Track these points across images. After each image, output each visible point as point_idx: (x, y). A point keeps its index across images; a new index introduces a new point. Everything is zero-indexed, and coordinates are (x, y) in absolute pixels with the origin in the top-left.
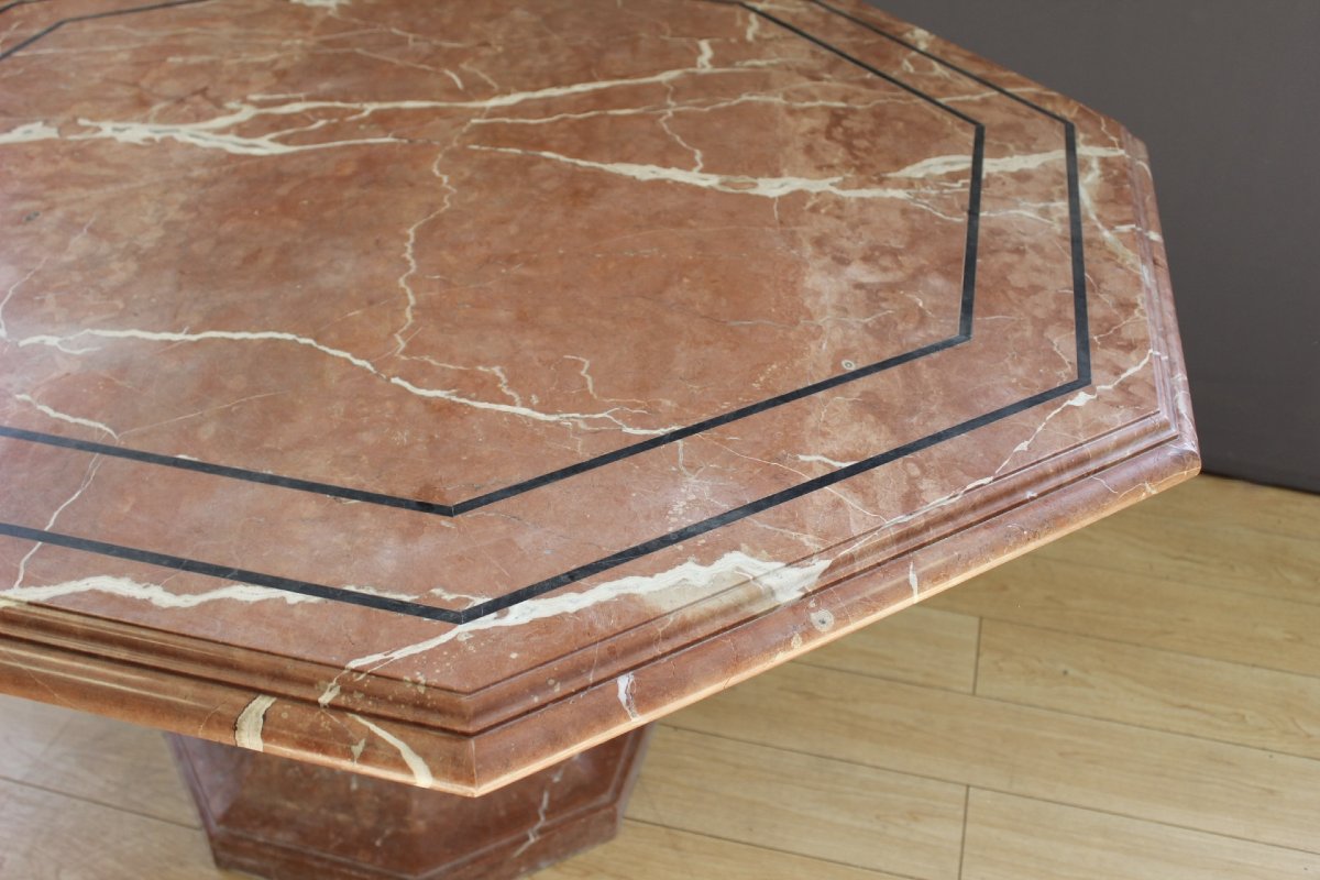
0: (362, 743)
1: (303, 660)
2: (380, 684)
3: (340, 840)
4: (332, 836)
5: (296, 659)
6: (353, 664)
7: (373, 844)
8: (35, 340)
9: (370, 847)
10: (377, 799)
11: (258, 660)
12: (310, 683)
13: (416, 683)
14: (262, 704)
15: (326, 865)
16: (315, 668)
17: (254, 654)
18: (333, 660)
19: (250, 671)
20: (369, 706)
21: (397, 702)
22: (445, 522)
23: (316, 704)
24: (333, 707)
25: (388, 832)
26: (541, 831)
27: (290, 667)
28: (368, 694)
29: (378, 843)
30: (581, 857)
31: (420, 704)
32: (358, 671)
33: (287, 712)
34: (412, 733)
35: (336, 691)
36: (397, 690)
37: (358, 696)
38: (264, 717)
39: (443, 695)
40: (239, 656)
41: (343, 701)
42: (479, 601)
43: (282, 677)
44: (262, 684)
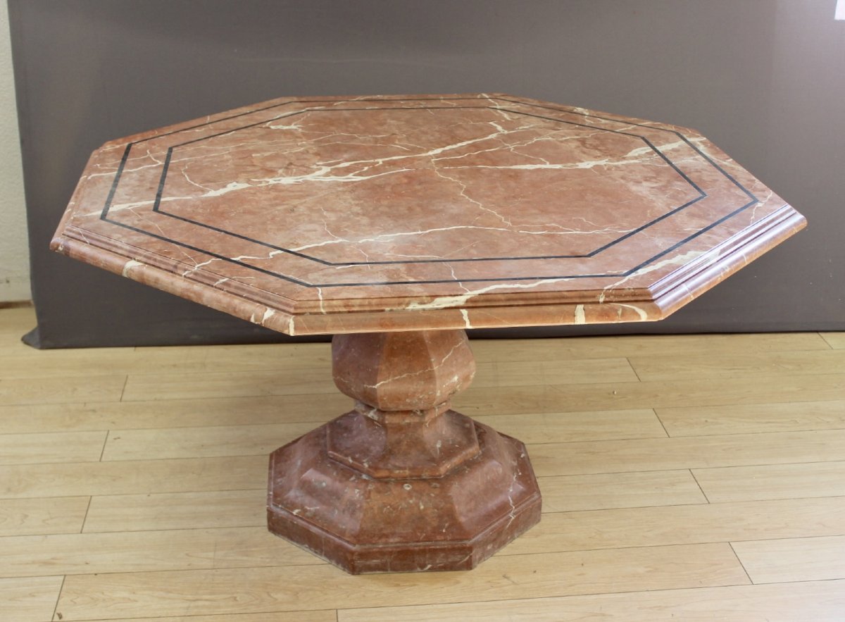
0: (621, 310)
1: (588, 290)
2: (618, 292)
3: (424, 535)
4: (419, 534)
5: (586, 290)
6: (606, 288)
7: (442, 532)
8: (364, 240)
9: (441, 533)
10: (436, 510)
11: (573, 294)
12: (594, 297)
13: (629, 289)
14: (580, 307)
15: (421, 548)
16: (594, 292)
17: (570, 293)
18: (598, 288)
19: (571, 298)
20: (617, 299)
21: (626, 295)
22: (589, 258)
23: (598, 303)
24: (605, 302)
25: (447, 525)
26: (514, 514)
27: (585, 293)
28: (615, 296)
29: (444, 531)
30: (529, 531)
31: (634, 295)
32: (609, 289)
33: (590, 307)
34: (635, 304)
35: (604, 297)
36: (625, 292)
37: (612, 297)
38: (584, 309)
39: (641, 291)
40: (565, 293)
41: (607, 299)
42: (626, 271)
43: (584, 297)
44: (578, 301)
